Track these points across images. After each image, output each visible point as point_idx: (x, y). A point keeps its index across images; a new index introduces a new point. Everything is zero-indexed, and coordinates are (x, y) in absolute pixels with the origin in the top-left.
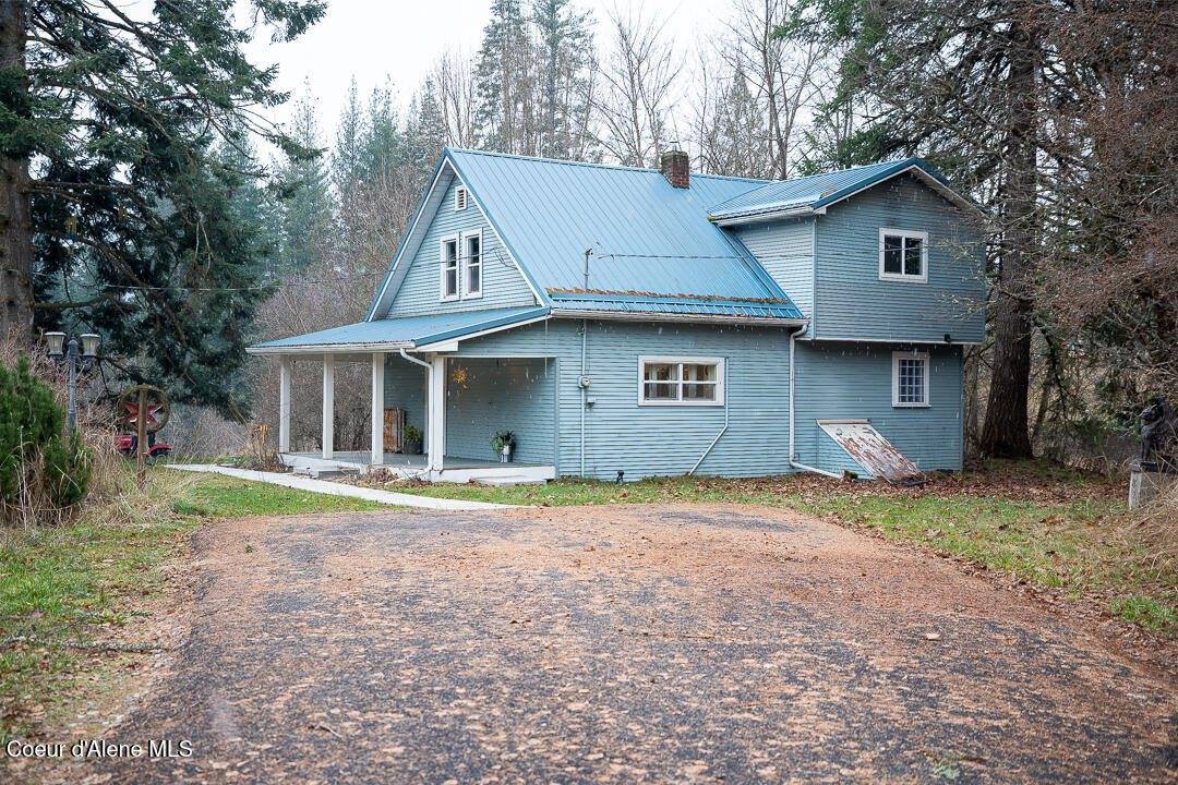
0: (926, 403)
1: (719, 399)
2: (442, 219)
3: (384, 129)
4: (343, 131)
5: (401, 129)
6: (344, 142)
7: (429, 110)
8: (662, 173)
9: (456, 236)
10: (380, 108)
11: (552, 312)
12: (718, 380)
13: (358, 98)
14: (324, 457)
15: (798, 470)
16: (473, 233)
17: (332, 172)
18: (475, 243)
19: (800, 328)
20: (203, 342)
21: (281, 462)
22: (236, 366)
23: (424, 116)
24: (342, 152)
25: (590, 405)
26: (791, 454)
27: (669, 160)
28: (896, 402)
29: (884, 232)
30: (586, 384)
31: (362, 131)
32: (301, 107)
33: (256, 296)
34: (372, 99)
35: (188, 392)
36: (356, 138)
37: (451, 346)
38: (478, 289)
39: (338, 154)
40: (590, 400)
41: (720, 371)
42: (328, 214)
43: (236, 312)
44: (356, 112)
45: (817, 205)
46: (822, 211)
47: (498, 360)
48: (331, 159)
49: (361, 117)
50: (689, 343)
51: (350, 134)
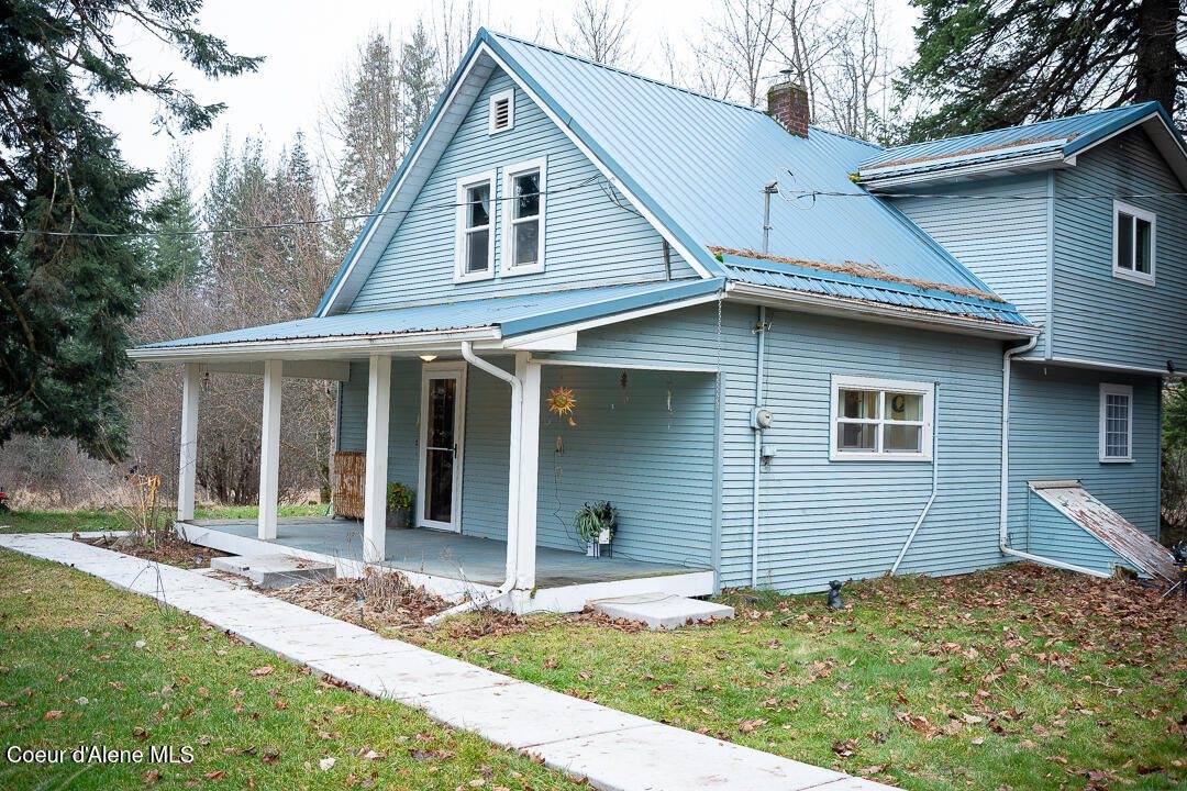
0: (1129, 458)
1: (926, 452)
2: (461, 151)
3: (254, 174)
4: (216, 176)
5: (270, 175)
6: (217, 184)
7: (299, 161)
8: (769, 114)
9: (490, 175)
10: (251, 155)
11: (729, 287)
12: (926, 419)
13: (231, 146)
14: (261, 535)
15: (1010, 560)
16: (524, 166)
17: (203, 212)
18: (528, 184)
19: (1027, 341)
20: (61, 348)
21: (181, 536)
22: (108, 384)
23: (294, 163)
24: (214, 195)
25: (766, 459)
26: (1004, 535)
27: (783, 95)
28: (1103, 457)
29: (1119, 207)
30: (767, 422)
31: (233, 176)
32: (177, 150)
33: (141, 281)
34: (244, 149)
35: (37, 416)
36: (228, 181)
37: (563, 340)
38: (535, 259)
39: (209, 196)
40: (768, 452)
41: (927, 404)
42: (197, 252)
43: (111, 304)
44: (228, 158)
45: (1066, 151)
46: (1072, 161)
47: (625, 375)
48: (203, 200)
49: (232, 163)
50: (892, 357)
51: (223, 177)
